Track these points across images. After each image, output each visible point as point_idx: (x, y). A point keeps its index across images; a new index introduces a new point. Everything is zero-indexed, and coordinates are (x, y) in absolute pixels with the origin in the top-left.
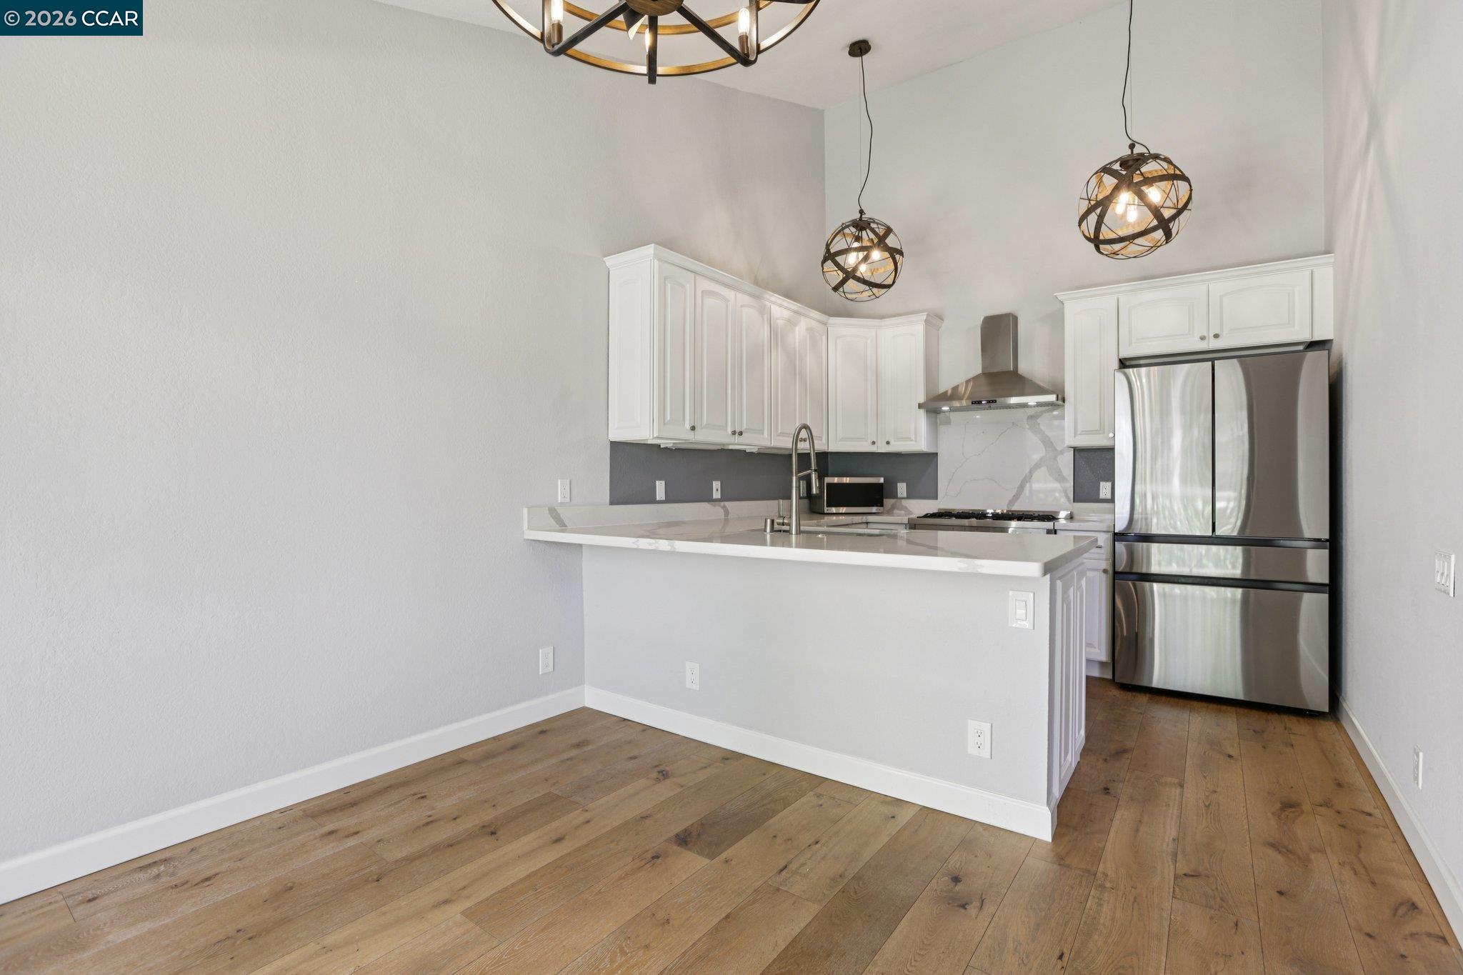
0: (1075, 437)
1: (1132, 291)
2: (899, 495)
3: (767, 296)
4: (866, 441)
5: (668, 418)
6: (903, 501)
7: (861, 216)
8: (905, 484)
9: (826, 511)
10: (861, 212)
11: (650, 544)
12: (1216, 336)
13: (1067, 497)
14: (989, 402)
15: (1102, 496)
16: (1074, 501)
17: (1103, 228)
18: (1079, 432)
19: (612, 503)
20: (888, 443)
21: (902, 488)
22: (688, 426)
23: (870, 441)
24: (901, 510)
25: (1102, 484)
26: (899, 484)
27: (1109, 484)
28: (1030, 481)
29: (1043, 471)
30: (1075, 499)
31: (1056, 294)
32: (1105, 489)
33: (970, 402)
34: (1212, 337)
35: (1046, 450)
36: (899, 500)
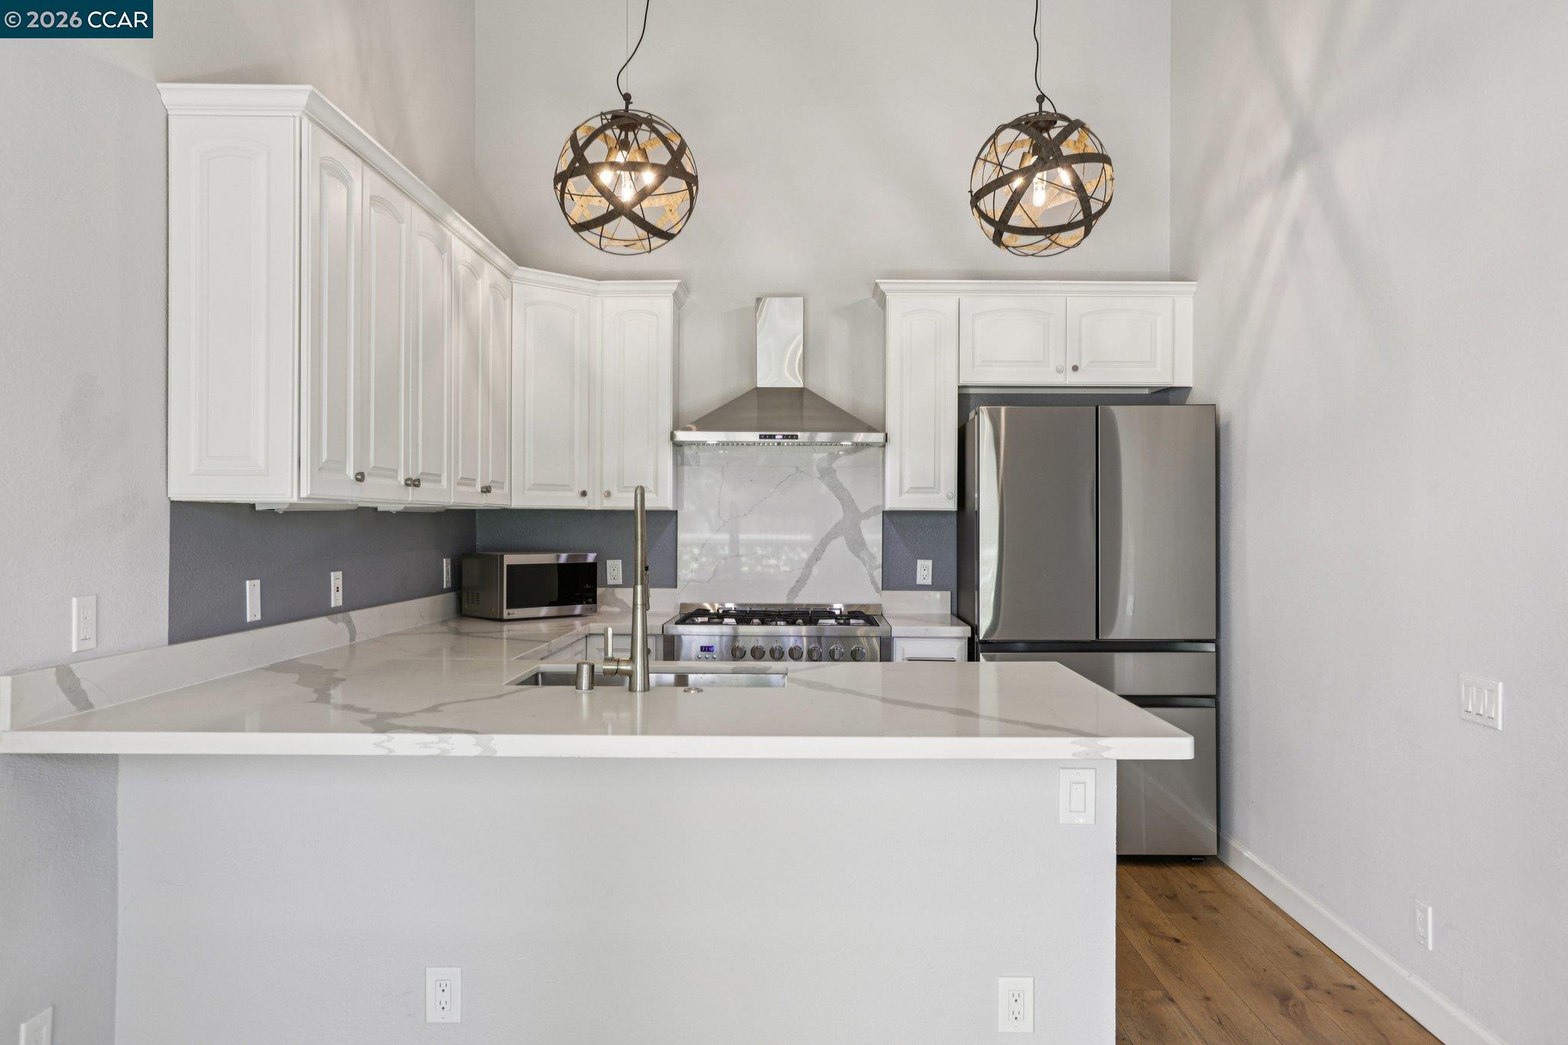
0: (901, 493)
1: (975, 291)
2: (610, 582)
3: (450, 219)
4: (572, 490)
5: (325, 457)
6: (618, 591)
7: (627, 107)
8: (620, 562)
9: (505, 616)
10: (627, 98)
11: (426, 745)
12: (1075, 368)
13: (874, 582)
14: (786, 436)
15: (920, 581)
16: (882, 590)
17: (1018, 211)
18: (907, 490)
19: (176, 637)
20: (608, 494)
21: (614, 570)
22: (351, 473)
23: (578, 490)
24: (612, 606)
25: (920, 562)
26: (609, 562)
27: (929, 563)
28: (821, 558)
29: (840, 544)
30: (885, 586)
31: (877, 281)
32: (924, 571)
33: (757, 434)
34: (1069, 368)
35: (844, 511)
36: (610, 590)
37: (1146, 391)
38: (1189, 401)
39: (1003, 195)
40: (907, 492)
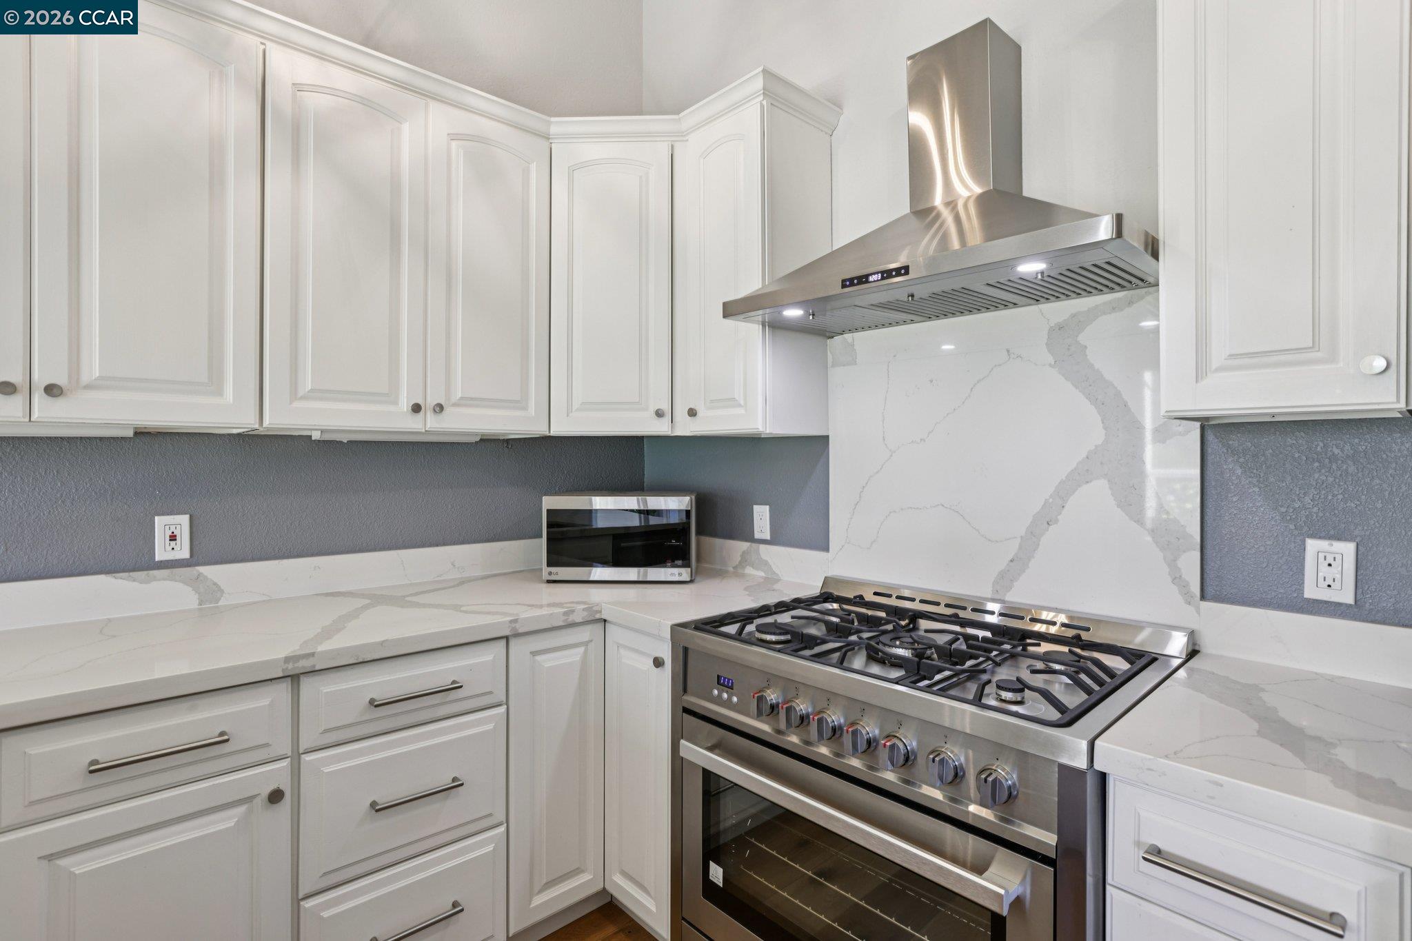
0: (1197, 382)
2: (757, 535)
4: (644, 409)
6: (762, 547)
8: (767, 508)
9: (546, 576)
13: (1178, 581)
16: (1203, 597)
20: (692, 413)
21: (762, 517)
23: (653, 408)
24: (757, 569)
25: (1314, 546)
26: (756, 508)
27: (1345, 551)
28: (1056, 521)
29: (1097, 495)
30: (1210, 590)
32: (1328, 566)
35: (1105, 428)
36: (754, 545)
40: (1220, 367)
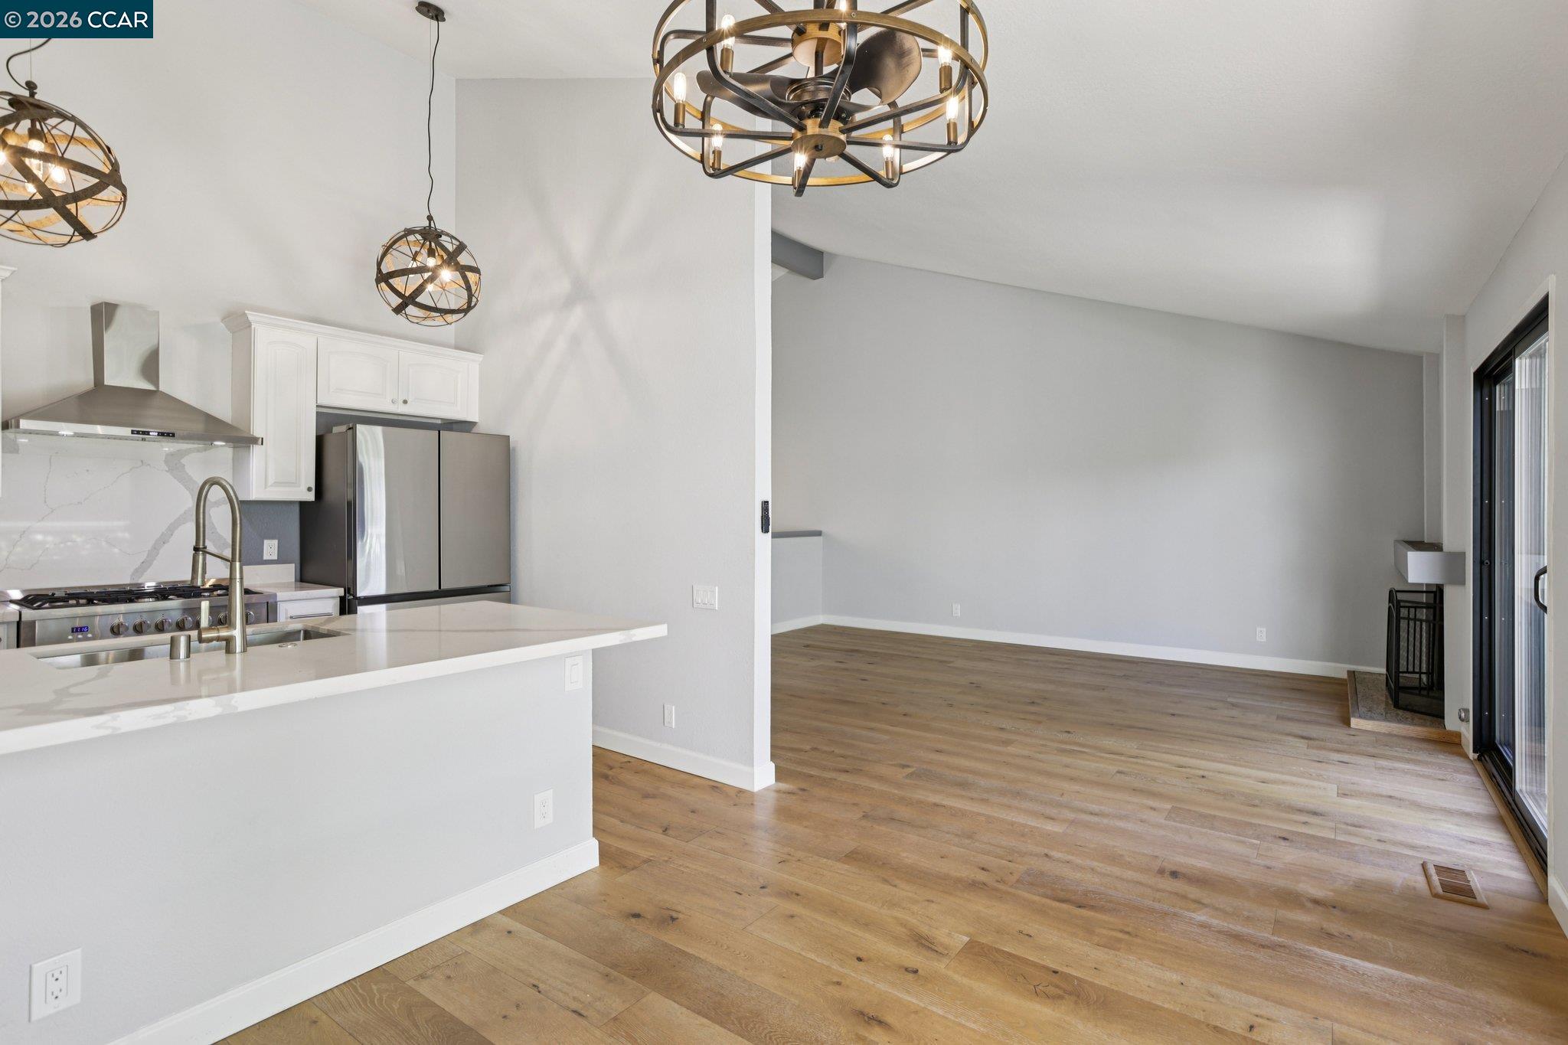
0: (266, 488)
1: (330, 335)
12: (405, 402)
14: (161, 434)
15: (266, 557)
17: (425, 293)
18: (270, 484)
25: (266, 542)
27: (275, 542)
28: (169, 541)
31: (246, 312)
32: (270, 548)
33: (129, 430)
34: (401, 402)
37: (439, 422)
38: (475, 430)
39: (415, 281)
40: (271, 486)
